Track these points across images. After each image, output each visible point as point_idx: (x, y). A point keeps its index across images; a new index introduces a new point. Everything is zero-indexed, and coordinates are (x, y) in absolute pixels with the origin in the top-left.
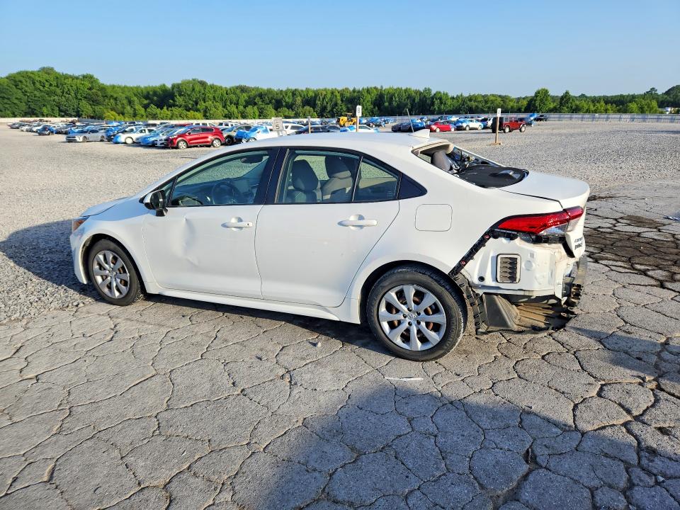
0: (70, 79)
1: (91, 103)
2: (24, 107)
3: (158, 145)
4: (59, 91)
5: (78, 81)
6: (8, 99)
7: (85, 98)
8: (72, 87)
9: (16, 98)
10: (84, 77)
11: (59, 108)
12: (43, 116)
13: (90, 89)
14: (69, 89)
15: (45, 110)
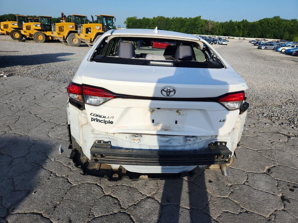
0: (285, 22)
1: (290, 33)
2: (259, 33)
3: (293, 54)
4: (277, 27)
5: (288, 23)
6: (255, 30)
7: (288, 30)
8: (284, 25)
9: (258, 30)
10: (292, 20)
11: (274, 35)
12: (266, 38)
13: (292, 26)
14: (282, 26)
15: (268, 35)
